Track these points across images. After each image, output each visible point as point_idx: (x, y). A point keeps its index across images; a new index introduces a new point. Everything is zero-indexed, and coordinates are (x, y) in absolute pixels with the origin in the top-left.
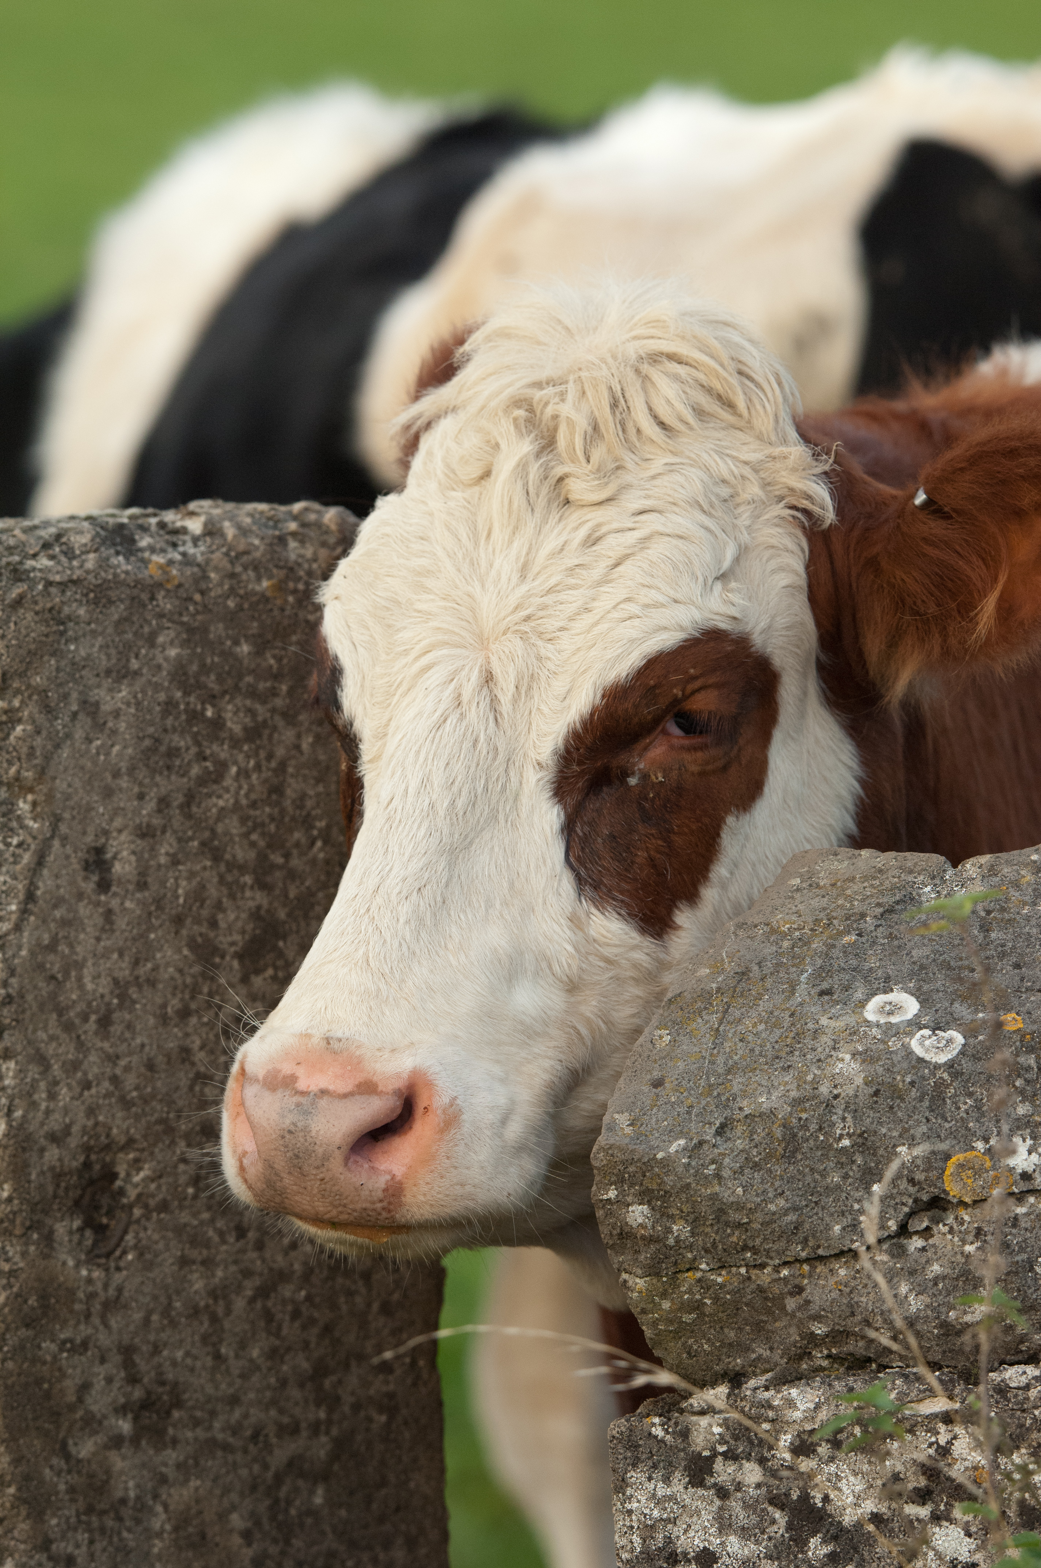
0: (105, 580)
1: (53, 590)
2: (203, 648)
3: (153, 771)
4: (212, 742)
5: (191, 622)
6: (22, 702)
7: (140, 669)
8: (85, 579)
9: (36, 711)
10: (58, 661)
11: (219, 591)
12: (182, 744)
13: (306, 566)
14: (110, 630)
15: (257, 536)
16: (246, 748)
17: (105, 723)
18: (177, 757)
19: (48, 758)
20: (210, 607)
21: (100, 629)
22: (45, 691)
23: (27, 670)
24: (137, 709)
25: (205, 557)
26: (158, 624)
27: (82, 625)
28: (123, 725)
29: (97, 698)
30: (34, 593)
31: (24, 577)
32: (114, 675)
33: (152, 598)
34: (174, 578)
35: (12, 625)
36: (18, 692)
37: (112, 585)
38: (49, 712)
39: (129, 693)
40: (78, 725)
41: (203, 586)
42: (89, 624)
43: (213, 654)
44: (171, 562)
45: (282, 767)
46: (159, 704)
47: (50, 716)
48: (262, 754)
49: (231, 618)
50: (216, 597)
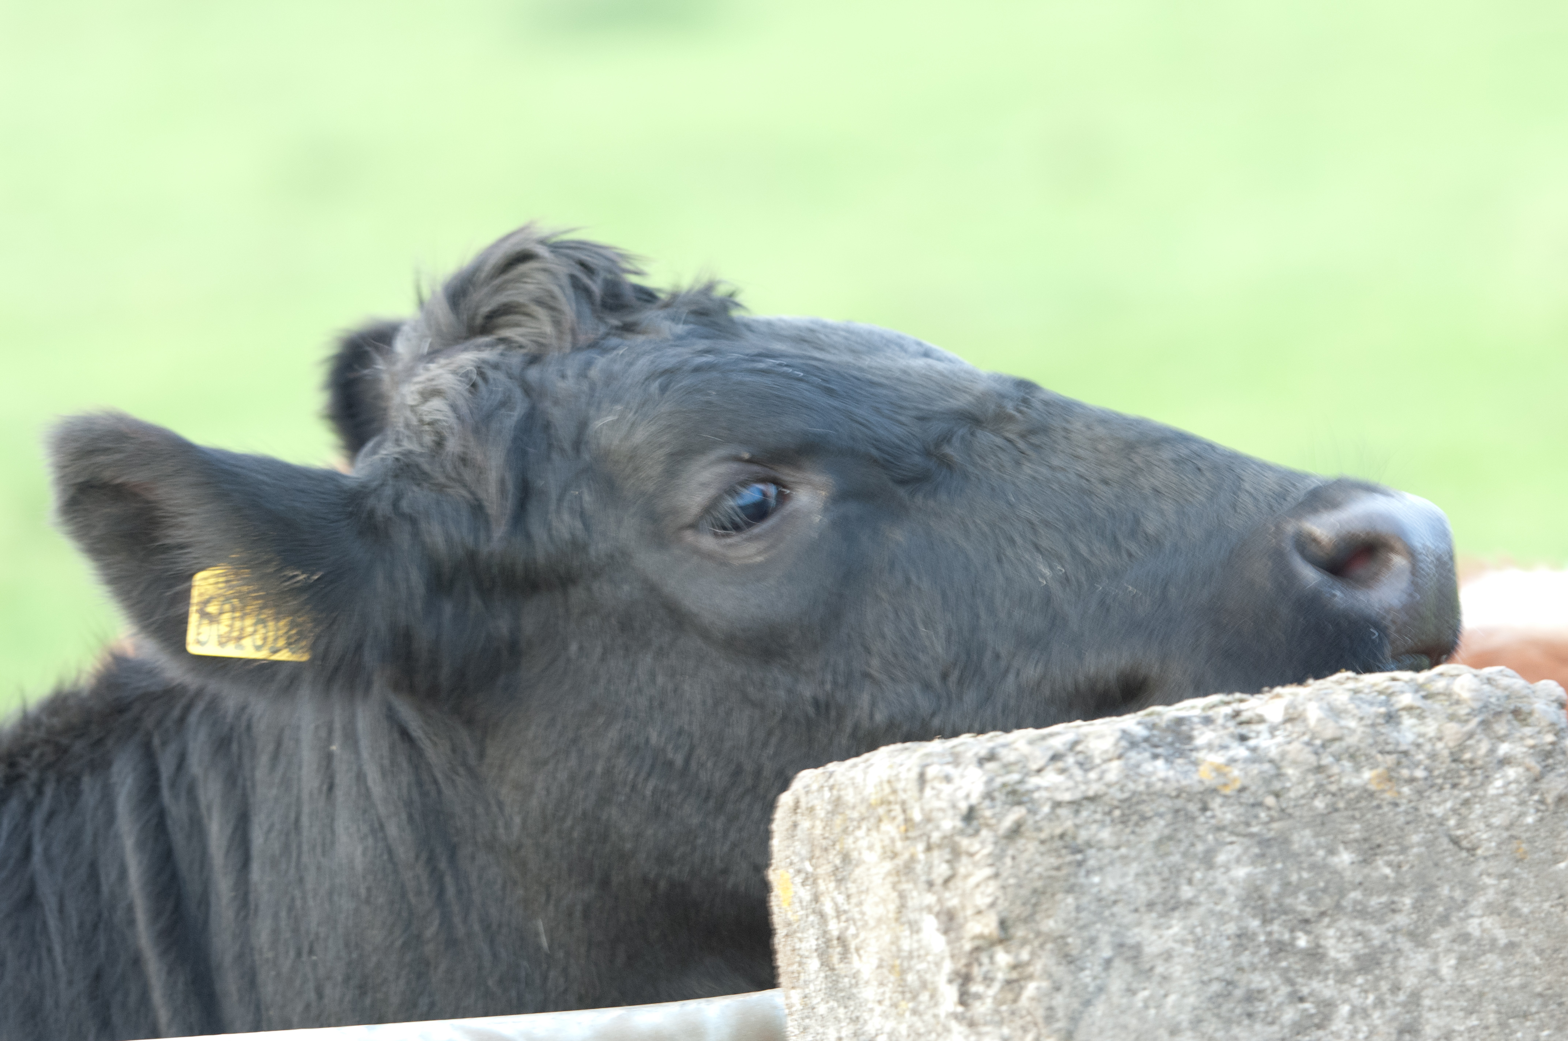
0: (1134, 793)
1: (1063, 812)
2: (1284, 862)
3: (1228, 1022)
4: (1310, 978)
5: (1265, 831)
6: (1033, 954)
7: (1195, 897)
8: (1105, 794)
9: (1052, 961)
10: (1077, 899)
11: (1302, 791)
12: (1267, 984)
13: (1428, 747)
14: (1148, 853)
15: (1354, 716)
16: (1360, 980)
17: (1152, 969)
18: (1261, 1000)
19: (1074, 1019)
20: (1290, 811)
21: (1133, 853)
22: (1063, 937)
23: (1033, 914)
24: (1197, 948)
25: (1280, 749)
26: (1216, 840)
27: (1108, 851)
28: (1179, 968)
29: (1138, 939)
30: (1038, 818)
31: (1025, 799)
32: (1159, 908)
33: (1205, 809)
34: (1234, 780)
35: (1008, 861)
36: (1024, 942)
37: (1145, 797)
38: (1070, 962)
39: (1184, 928)
40: (1114, 973)
41: (1277, 785)
42: (1117, 848)
43: (1301, 869)
44: (1232, 761)
45: (1415, 997)
46: (1228, 938)
47: (1072, 967)
48: (1384, 986)
49: (1321, 822)
50: (1297, 799)
